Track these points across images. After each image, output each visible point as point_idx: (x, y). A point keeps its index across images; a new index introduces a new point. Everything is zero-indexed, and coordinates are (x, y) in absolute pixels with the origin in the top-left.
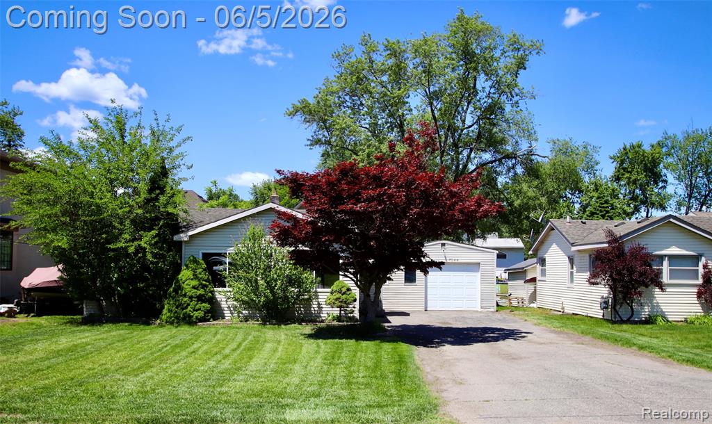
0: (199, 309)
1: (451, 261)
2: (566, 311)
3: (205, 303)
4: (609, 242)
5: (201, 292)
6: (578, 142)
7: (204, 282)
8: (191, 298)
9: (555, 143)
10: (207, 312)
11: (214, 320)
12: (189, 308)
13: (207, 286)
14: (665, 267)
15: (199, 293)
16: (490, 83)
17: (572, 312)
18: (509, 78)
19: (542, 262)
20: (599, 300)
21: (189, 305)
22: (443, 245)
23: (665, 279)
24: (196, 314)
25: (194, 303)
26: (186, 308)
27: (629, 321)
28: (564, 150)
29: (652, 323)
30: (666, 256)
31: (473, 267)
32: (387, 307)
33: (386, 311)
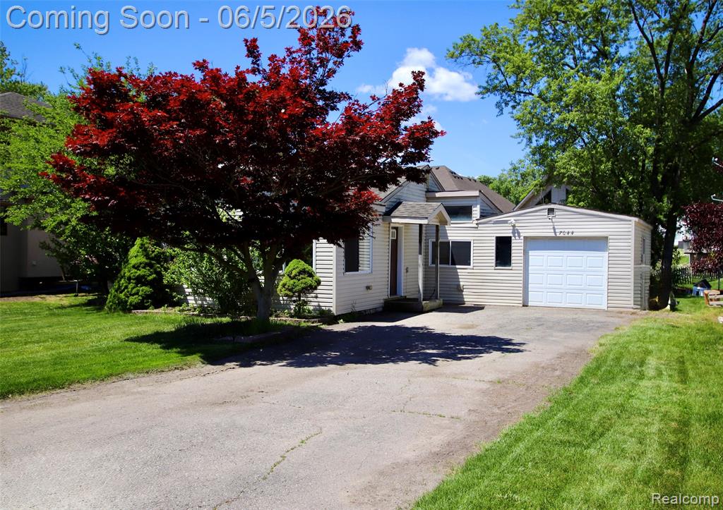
0: (137, 293)
1: (562, 235)
3: (146, 285)
5: (142, 272)
8: (129, 279)
10: (146, 297)
11: (156, 308)
15: (139, 273)
21: (126, 287)
22: (551, 211)
24: (131, 299)
25: (130, 286)
26: (123, 291)
31: (597, 243)
32: (469, 298)
33: (467, 304)
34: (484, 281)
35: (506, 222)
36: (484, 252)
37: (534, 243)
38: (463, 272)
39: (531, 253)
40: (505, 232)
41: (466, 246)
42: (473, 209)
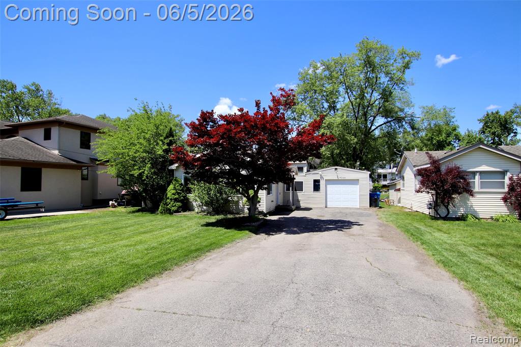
0: (175, 206)
1: (341, 179)
2: (413, 209)
3: (179, 202)
4: (431, 163)
5: (177, 196)
6: (439, 106)
7: (179, 191)
8: (171, 199)
9: (424, 108)
10: (179, 207)
11: (184, 212)
12: (170, 205)
13: (181, 193)
14: (477, 180)
15: (175, 197)
16: (388, 79)
17: (415, 210)
18: (399, 74)
19: (403, 178)
20: (427, 202)
21: (170, 203)
22: (336, 169)
23: (477, 188)
24: (173, 208)
25: (172, 202)
26: (168, 205)
27: (446, 218)
28: (430, 112)
29: (464, 220)
30: (477, 172)
31: (355, 182)
32: (303, 205)
33: (302, 207)
34: (309, 197)
35: (318, 173)
36: (308, 186)
37: (329, 182)
38: (299, 194)
39: (328, 186)
40: (317, 178)
41: (301, 183)
42: (304, 168)
